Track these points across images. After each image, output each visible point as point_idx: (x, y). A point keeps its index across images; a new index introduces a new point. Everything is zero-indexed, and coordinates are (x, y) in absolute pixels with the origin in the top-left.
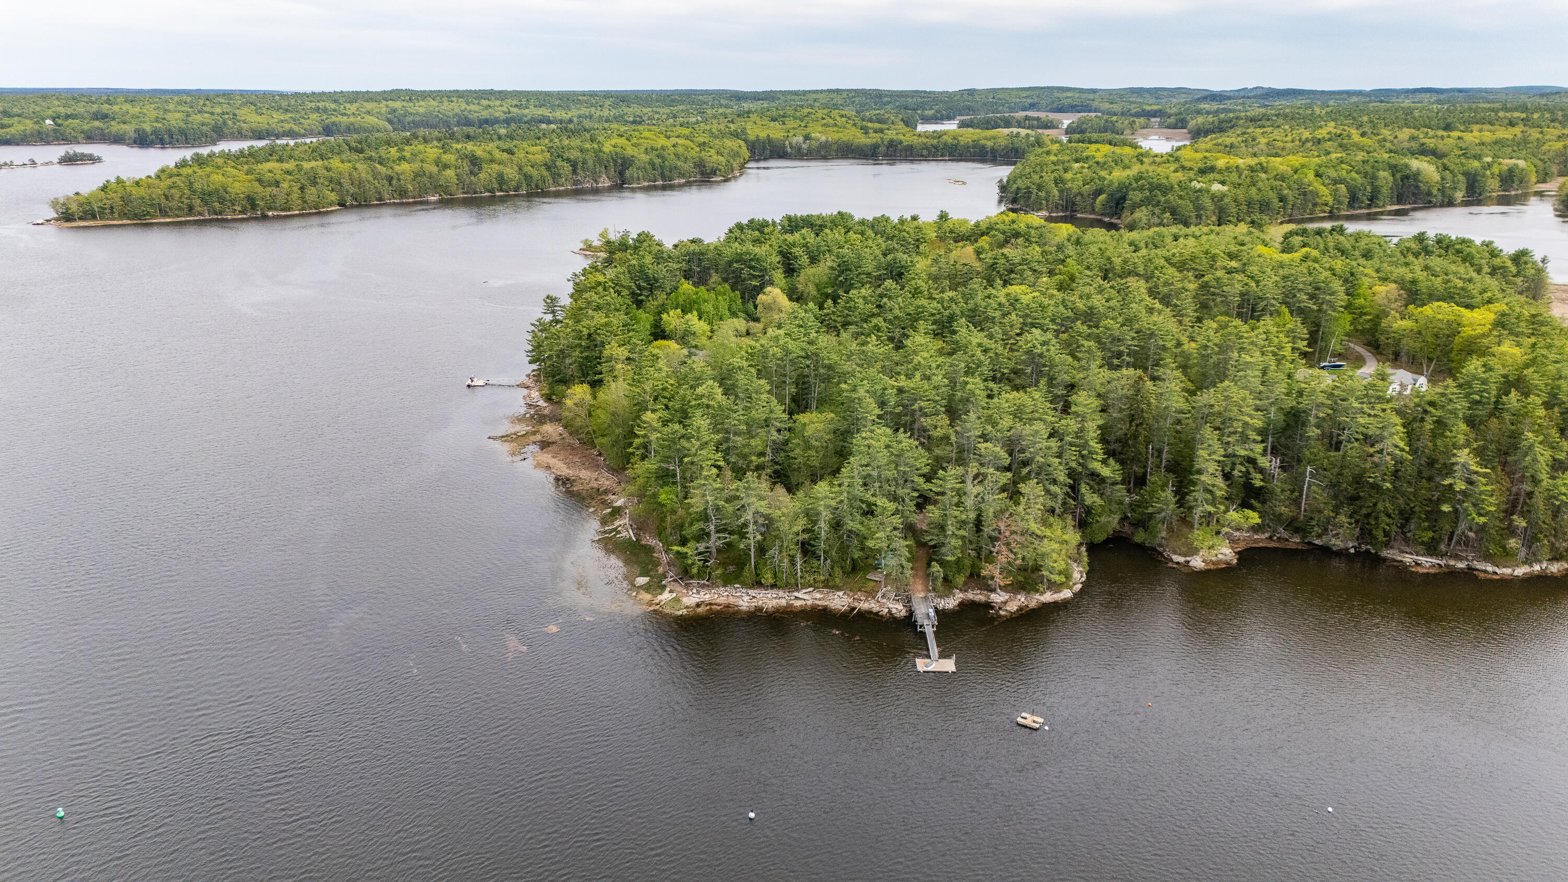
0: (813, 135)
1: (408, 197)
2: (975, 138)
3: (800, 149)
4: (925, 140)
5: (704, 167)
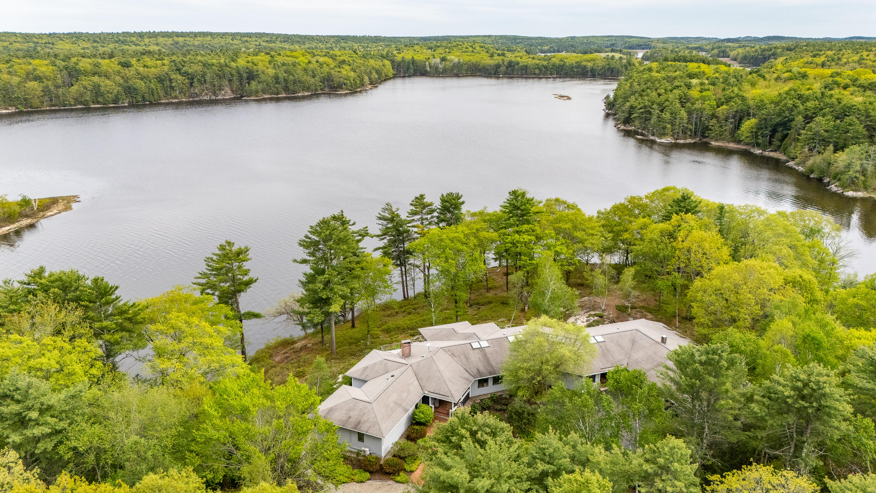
0: (449, 58)
2: (578, 60)
3: (437, 68)
4: (537, 62)
5: (333, 81)
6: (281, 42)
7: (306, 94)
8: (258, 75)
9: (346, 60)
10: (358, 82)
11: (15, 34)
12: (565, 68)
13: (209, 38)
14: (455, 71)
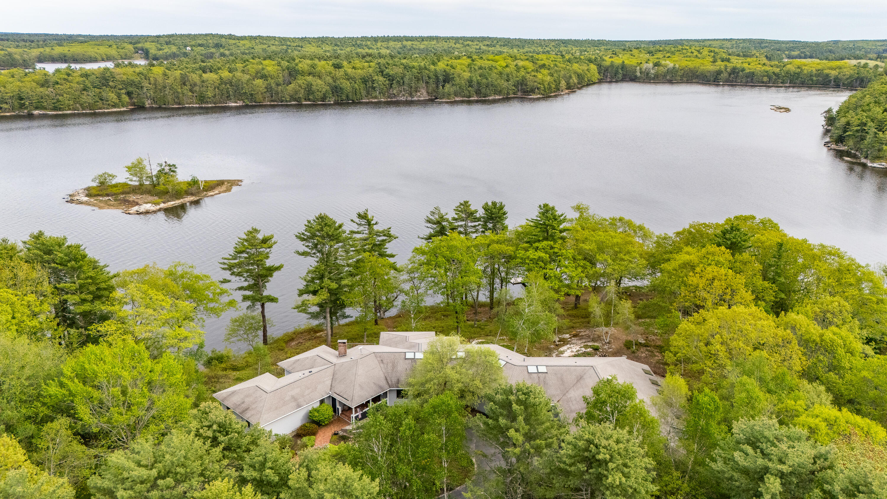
0: (663, 62)
1: (207, 102)
2: (820, 67)
3: (648, 74)
4: (773, 69)
5: (526, 85)
6: (501, 46)
7: (497, 97)
8: (453, 78)
9: (547, 64)
10: (553, 86)
11: (274, 38)
12: (801, 76)
13: (434, 42)
14: (668, 77)
